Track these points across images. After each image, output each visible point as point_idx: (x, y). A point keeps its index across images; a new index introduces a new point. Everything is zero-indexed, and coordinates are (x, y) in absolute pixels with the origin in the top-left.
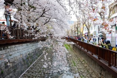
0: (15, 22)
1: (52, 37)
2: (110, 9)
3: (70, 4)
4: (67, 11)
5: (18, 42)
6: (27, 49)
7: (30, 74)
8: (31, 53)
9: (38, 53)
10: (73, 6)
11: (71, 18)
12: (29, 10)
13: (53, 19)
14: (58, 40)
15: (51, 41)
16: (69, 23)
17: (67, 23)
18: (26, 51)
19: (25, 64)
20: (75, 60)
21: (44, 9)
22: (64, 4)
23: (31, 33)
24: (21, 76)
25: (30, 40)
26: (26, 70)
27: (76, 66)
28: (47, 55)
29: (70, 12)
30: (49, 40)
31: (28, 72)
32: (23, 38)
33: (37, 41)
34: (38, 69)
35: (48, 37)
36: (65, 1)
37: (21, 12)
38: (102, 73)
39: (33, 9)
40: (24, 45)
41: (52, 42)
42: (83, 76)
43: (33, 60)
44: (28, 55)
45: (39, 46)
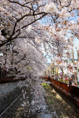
1: (30, 77)
3: (46, 50)
4: (44, 56)
5: (1, 81)
6: (8, 88)
7: (10, 113)
8: (12, 91)
9: (18, 91)
10: (48, 51)
11: (47, 61)
13: (33, 62)
14: (35, 79)
16: (46, 65)
17: (44, 64)
18: (7, 90)
19: (6, 103)
21: (25, 53)
22: (41, 50)
23: (12, 74)
25: (11, 80)
26: (6, 108)
27: (53, 104)
28: (25, 93)
29: (46, 56)
30: (28, 80)
31: (8, 110)
32: (6, 78)
33: (17, 81)
34: (18, 108)
35: (27, 77)
36: (42, 48)
38: (78, 111)
40: (6, 84)
41: (30, 82)
42: (60, 114)
43: (13, 98)
44: (9, 94)
45: (19, 85)
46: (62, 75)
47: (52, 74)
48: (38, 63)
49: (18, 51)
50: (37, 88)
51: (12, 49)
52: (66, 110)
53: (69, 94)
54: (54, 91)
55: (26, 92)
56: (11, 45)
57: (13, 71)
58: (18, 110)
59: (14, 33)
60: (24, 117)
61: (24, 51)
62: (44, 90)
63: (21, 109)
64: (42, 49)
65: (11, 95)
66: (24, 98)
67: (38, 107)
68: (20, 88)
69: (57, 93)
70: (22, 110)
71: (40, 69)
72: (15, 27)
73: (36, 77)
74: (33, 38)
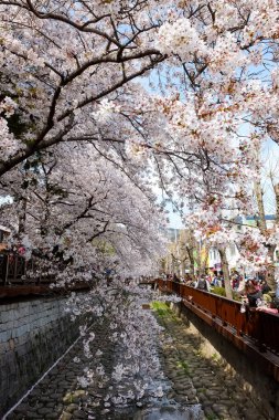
1: (110, 280)
3: (163, 183)
4: (156, 203)
5: (4, 295)
6: (32, 318)
7: (37, 411)
8: (43, 332)
9: (66, 332)
10: (171, 188)
11: (168, 221)
14: (127, 288)
15: (106, 292)
16: (165, 236)
17: (159, 235)
18: (28, 328)
20: (187, 355)
22: (147, 183)
23: (46, 269)
25: (42, 291)
26: (23, 394)
27: (191, 377)
28: (91, 339)
29: (163, 204)
30: (102, 292)
31: (31, 401)
32: (21, 283)
33: (62, 293)
34: (66, 390)
35: (98, 280)
36: (150, 175)
40: (23, 304)
41: (109, 298)
42: (217, 413)
43: (49, 357)
44: (34, 341)
45: (68, 310)
46: (221, 273)
47: (185, 267)
48: (137, 231)
49: (64, 187)
50: (133, 319)
51: (46, 179)
52: (238, 401)
53: (246, 342)
54: (193, 330)
55: (93, 334)
57: (48, 258)
58: (65, 399)
59: (50, 124)
61: (88, 187)
62: (156, 326)
63: (77, 393)
64: (150, 178)
65: (42, 346)
66: (88, 355)
67: (138, 388)
68: (73, 319)
69: (203, 338)
70: (81, 400)
71: (144, 250)
72: (54, 104)
73: (128, 281)
74: (119, 142)
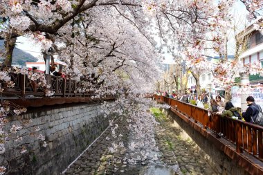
0: (61, 67)
1: (127, 95)
2: (238, 43)
3: (161, 34)
4: (156, 47)
5: (64, 102)
6: (80, 116)
7: (86, 164)
8: (88, 123)
9: (101, 123)
10: (166, 37)
11: (164, 59)
12: (86, 46)
13: (131, 61)
14: (137, 99)
15: (125, 102)
16: (161, 69)
17: (157, 68)
18: (79, 121)
19: (76, 145)
20: (172, 138)
21: (113, 43)
22: (151, 34)
23: (89, 87)
24: (69, 167)
25: (87, 100)
26: (78, 155)
27: (174, 151)
28: (116, 128)
29: (161, 48)
30: (122, 101)
31: (82, 159)
32: (74, 96)
33: (98, 102)
34: (101, 154)
35: (120, 94)
36: (153, 28)
37: (71, 49)
38: (225, 166)
39: (92, 43)
40: (75, 108)
41: (127, 105)
42: (188, 170)
43: (92, 137)
44: (83, 128)
45: (102, 111)
46: (195, 91)
47: (172, 88)
48: (143, 65)
50: (141, 117)
51: (85, 32)
52: (201, 164)
53: (209, 132)
54: (176, 125)
55: (117, 125)
56: (81, 24)
57: (89, 81)
58: (101, 159)
60: (113, 172)
61: (112, 37)
62: (155, 122)
63: (108, 156)
64: (153, 30)
65: (87, 131)
66: (115, 137)
67: (143, 154)
68: (105, 116)
69: (181, 130)
70: (110, 160)
71: (147, 77)
73: (138, 95)
74: (133, 5)
